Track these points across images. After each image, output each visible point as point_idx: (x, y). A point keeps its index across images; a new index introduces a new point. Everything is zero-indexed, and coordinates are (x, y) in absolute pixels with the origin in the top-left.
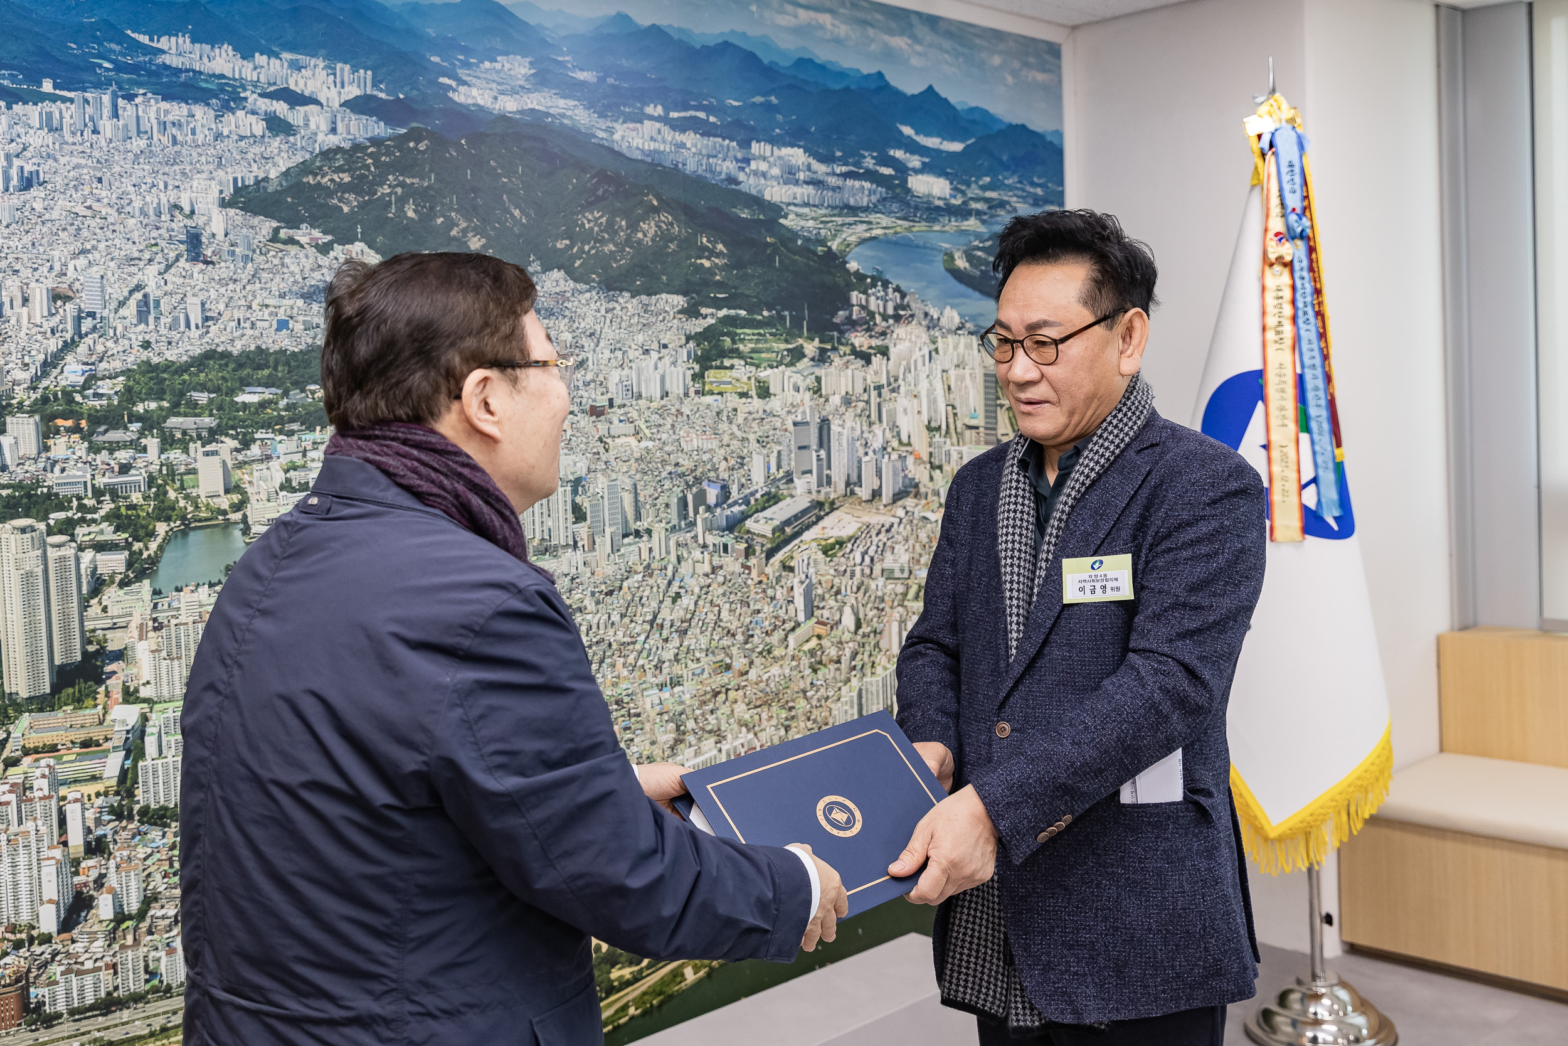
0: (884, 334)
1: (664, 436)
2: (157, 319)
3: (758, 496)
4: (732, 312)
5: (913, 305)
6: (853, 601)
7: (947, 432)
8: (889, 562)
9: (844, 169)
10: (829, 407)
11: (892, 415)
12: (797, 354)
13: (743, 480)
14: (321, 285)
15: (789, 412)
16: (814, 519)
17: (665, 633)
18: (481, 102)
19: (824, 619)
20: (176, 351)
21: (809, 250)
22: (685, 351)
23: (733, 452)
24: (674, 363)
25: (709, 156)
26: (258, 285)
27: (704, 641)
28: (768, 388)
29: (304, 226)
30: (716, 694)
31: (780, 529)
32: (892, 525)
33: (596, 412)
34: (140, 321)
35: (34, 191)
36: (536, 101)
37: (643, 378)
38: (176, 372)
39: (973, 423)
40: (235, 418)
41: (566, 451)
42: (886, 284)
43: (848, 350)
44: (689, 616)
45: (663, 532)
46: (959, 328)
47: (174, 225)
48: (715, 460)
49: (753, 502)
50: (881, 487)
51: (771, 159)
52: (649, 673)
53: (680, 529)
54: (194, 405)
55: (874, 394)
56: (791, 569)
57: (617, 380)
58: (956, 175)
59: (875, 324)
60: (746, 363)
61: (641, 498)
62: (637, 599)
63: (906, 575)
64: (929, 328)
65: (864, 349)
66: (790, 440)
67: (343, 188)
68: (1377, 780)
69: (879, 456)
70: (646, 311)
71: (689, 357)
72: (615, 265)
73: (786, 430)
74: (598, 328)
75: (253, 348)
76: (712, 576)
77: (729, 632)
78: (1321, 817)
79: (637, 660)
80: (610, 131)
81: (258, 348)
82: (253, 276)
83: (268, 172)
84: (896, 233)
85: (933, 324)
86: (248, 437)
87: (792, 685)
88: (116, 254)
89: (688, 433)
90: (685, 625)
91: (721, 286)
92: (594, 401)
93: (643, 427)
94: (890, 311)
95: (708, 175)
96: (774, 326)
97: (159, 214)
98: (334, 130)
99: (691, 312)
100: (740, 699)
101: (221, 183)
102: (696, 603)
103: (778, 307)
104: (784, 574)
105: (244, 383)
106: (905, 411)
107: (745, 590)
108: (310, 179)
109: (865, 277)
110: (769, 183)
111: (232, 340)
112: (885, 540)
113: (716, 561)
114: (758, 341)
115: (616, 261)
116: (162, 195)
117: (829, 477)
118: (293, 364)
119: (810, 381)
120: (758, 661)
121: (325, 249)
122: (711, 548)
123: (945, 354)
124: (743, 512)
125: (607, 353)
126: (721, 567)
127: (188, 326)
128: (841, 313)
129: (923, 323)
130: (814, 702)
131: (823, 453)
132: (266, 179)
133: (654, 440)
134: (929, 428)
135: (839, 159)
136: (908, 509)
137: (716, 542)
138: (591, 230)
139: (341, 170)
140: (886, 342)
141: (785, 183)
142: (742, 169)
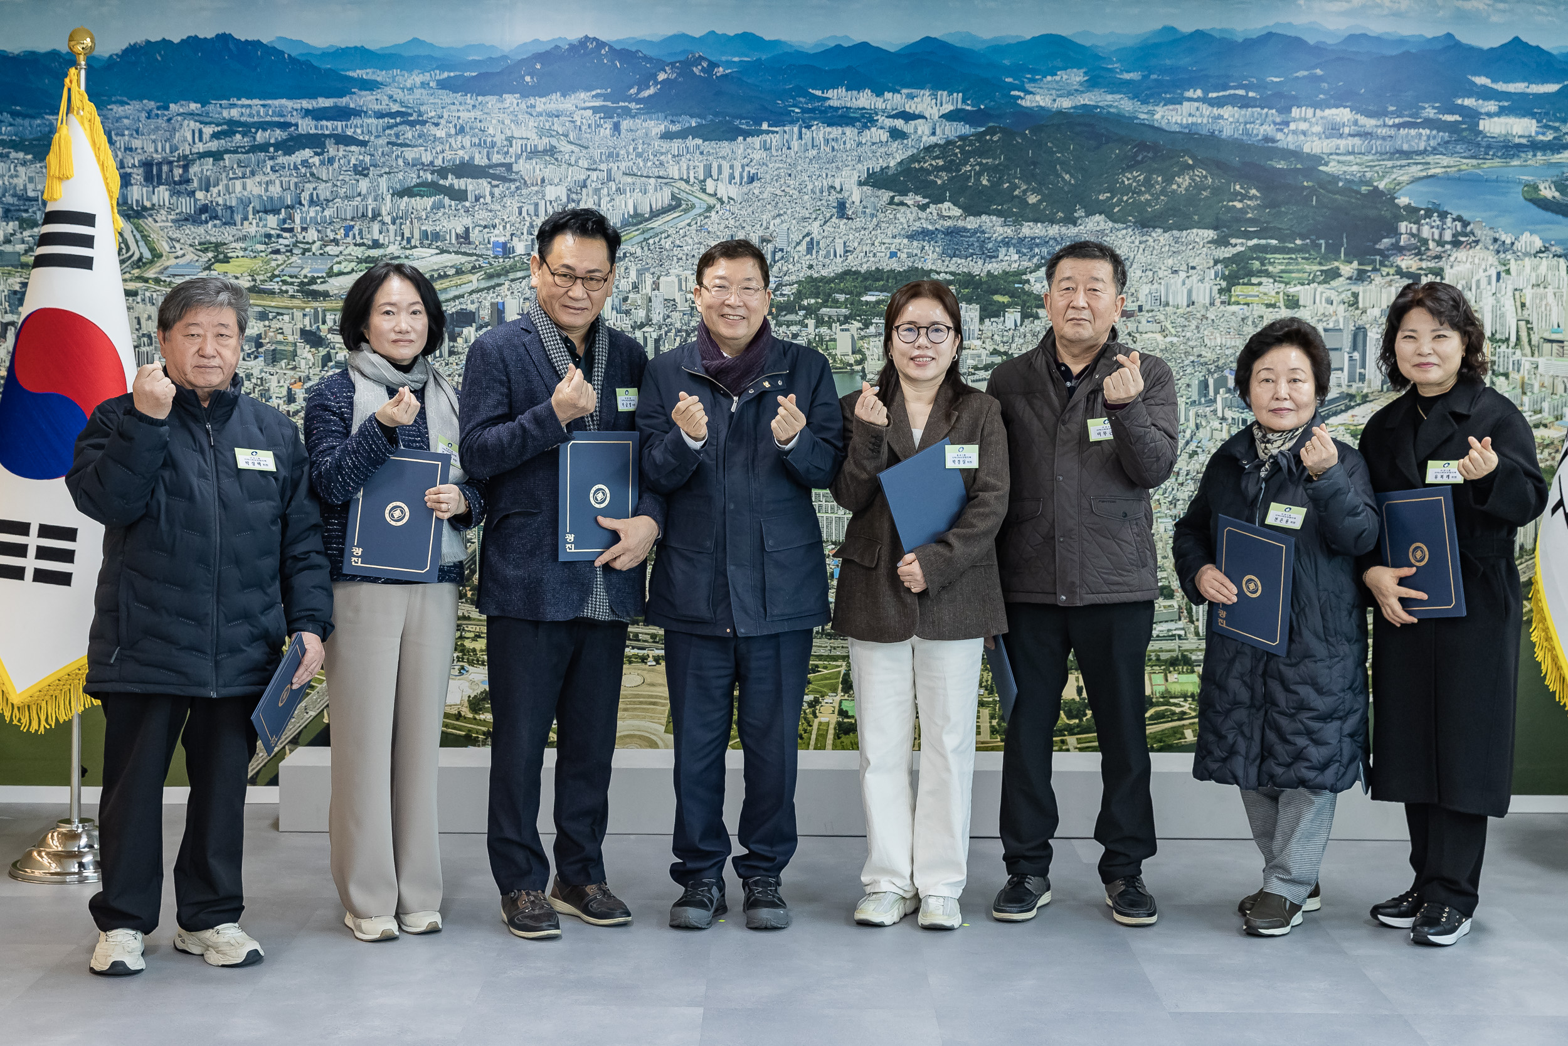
0: (1438, 257)
1: (1188, 334)
2: (818, 252)
4: (1263, 242)
5: (1478, 232)
9: (1398, 121)
10: (1366, 317)
12: (1335, 274)
14: (920, 230)
15: (1319, 321)
16: (1342, 407)
17: (1181, 479)
18: (1042, 104)
21: (1351, 190)
22: (1213, 272)
24: (1202, 281)
25: (1246, 123)
26: (879, 231)
28: (1298, 300)
29: (910, 194)
34: (808, 253)
35: (756, 184)
36: (1087, 99)
37: (1171, 291)
38: (827, 282)
39: (1555, 336)
40: (862, 311)
42: (1443, 215)
43: (1392, 271)
46: (1541, 252)
47: (830, 198)
51: (1313, 120)
52: (1164, 506)
53: (1200, 404)
54: (837, 301)
57: (1146, 292)
59: (1428, 249)
60: (1275, 281)
64: (1498, 252)
65: (1413, 270)
67: (938, 169)
70: (1177, 242)
71: (1216, 276)
72: (1149, 209)
74: (1132, 255)
75: (874, 269)
80: (1152, 113)
81: (877, 269)
82: (877, 226)
83: (887, 163)
84: (1459, 170)
85: (1501, 248)
86: (867, 322)
88: (797, 216)
89: (1212, 334)
91: (1252, 222)
93: (1169, 326)
94: (1448, 236)
95: (1245, 138)
96: (1308, 252)
97: (822, 192)
98: (934, 134)
99: (1221, 242)
103: (1313, 237)
105: (869, 291)
108: (917, 165)
109: (1418, 210)
110: (1309, 139)
111: (861, 264)
114: (1288, 264)
115: (1151, 206)
116: (824, 181)
117: (1362, 376)
119: (1346, 296)
121: (923, 208)
122: (1230, 421)
125: (1138, 274)
128: (1385, 240)
129: (1493, 248)
131: (1356, 355)
132: (889, 167)
133: (1179, 337)
135: (1392, 113)
138: (1130, 185)
139: (937, 157)
140: (1441, 264)
141: (1327, 138)
142: (1281, 130)
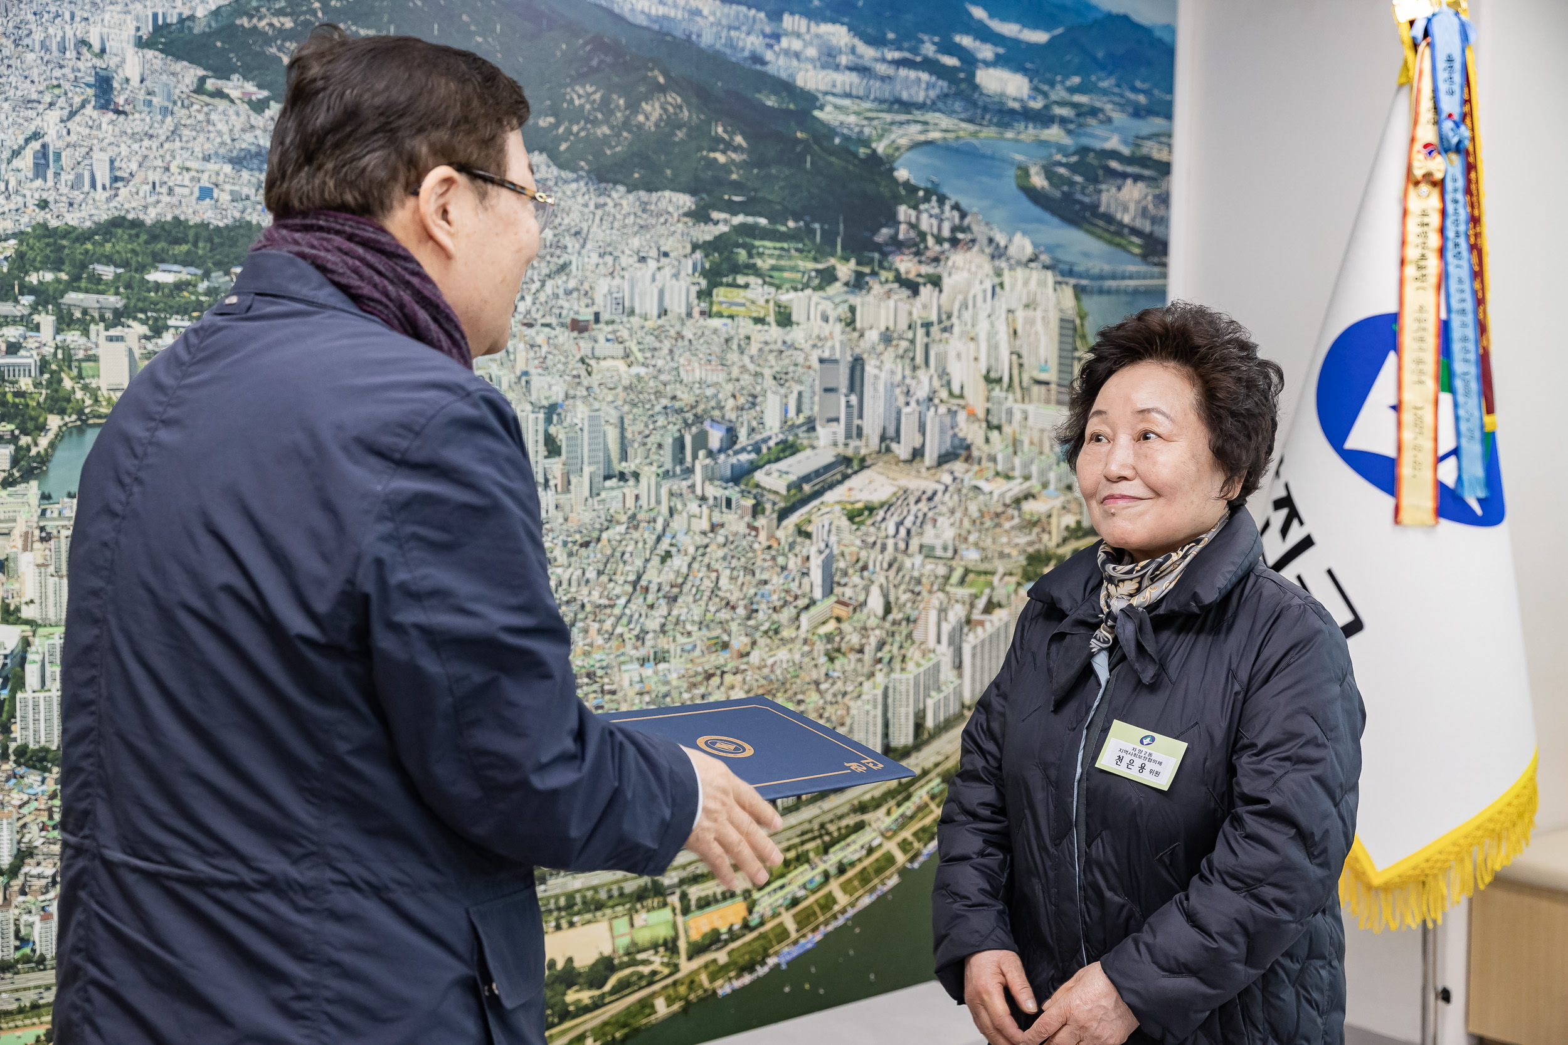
0: (936, 260)
1: (660, 363)
2: (57, 175)
3: (772, 443)
4: (750, 220)
5: (975, 228)
6: (883, 580)
7: (1010, 386)
8: (929, 536)
9: (897, 55)
10: (865, 344)
11: (942, 359)
12: (828, 277)
13: (754, 424)
14: (253, 149)
15: (814, 346)
16: (839, 477)
17: (651, 598)
19: (846, 599)
20: (78, 215)
21: (849, 152)
22: (690, 262)
23: (743, 388)
24: (676, 276)
25: (730, 28)
26: (178, 144)
27: (697, 612)
28: (790, 315)
29: (235, 77)
30: (709, 676)
31: (797, 485)
32: (935, 493)
33: (578, 327)
34: (37, 176)
37: (637, 291)
38: (77, 239)
39: (1043, 376)
40: (145, 299)
41: (540, 371)
42: (942, 200)
43: (891, 276)
44: (680, 580)
45: (653, 478)
46: (1031, 260)
47: (80, 65)
48: (720, 396)
49: (764, 450)
50: (923, 445)
51: (807, 37)
52: (629, 645)
53: (674, 475)
54: (97, 280)
55: (920, 332)
56: (808, 535)
57: (605, 290)
58: (1037, 71)
59: (926, 248)
60: (765, 283)
61: (629, 435)
62: (618, 554)
63: (950, 554)
64: (993, 257)
65: (912, 276)
66: (814, 379)
67: (284, 35)
68: (1514, 825)
69: (923, 408)
70: (644, 211)
71: (695, 269)
72: (608, 152)
73: (809, 367)
74: (585, 226)
75: (169, 218)
76: (711, 535)
77: (728, 603)
78: (1439, 865)
79: (614, 626)
81: (176, 218)
82: (173, 132)
83: (194, 9)
84: (958, 138)
85: (998, 253)
86: (160, 323)
87: (803, 674)
88: (11, 93)
89: (689, 361)
90: (676, 590)
91: (737, 187)
92: (577, 313)
93: (635, 349)
94: (946, 233)
95: (728, 51)
96: (801, 240)
97: (63, 50)
99: (700, 215)
100: (738, 685)
101: (138, 19)
102: (690, 566)
103: (807, 218)
104: (799, 540)
105: (158, 259)
106: (959, 356)
107: (750, 555)
108: (245, 22)
109: (917, 189)
110: (802, 65)
111: (146, 207)
112: (925, 509)
113: (717, 518)
114: (780, 257)
115: (611, 147)
116: (67, 27)
117: (860, 429)
118: (217, 240)
119: (843, 310)
120: (762, 642)
121: (258, 106)
122: (711, 502)
123: (1012, 289)
124: (752, 462)
125: (595, 258)
126: (722, 525)
127: (93, 185)
128: (884, 230)
129: (988, 250)
130: (829, 697)
131: (854, 399)
132: (192, 18)
133: (647, 366)
134: (988, 379)
135: (892, 42)
136: (957, 474)
137: (718, 495)
138: (582, 106)
139: (280, 12)
140: (939, 270)
141: (823, 67)
142: (770, 46)
